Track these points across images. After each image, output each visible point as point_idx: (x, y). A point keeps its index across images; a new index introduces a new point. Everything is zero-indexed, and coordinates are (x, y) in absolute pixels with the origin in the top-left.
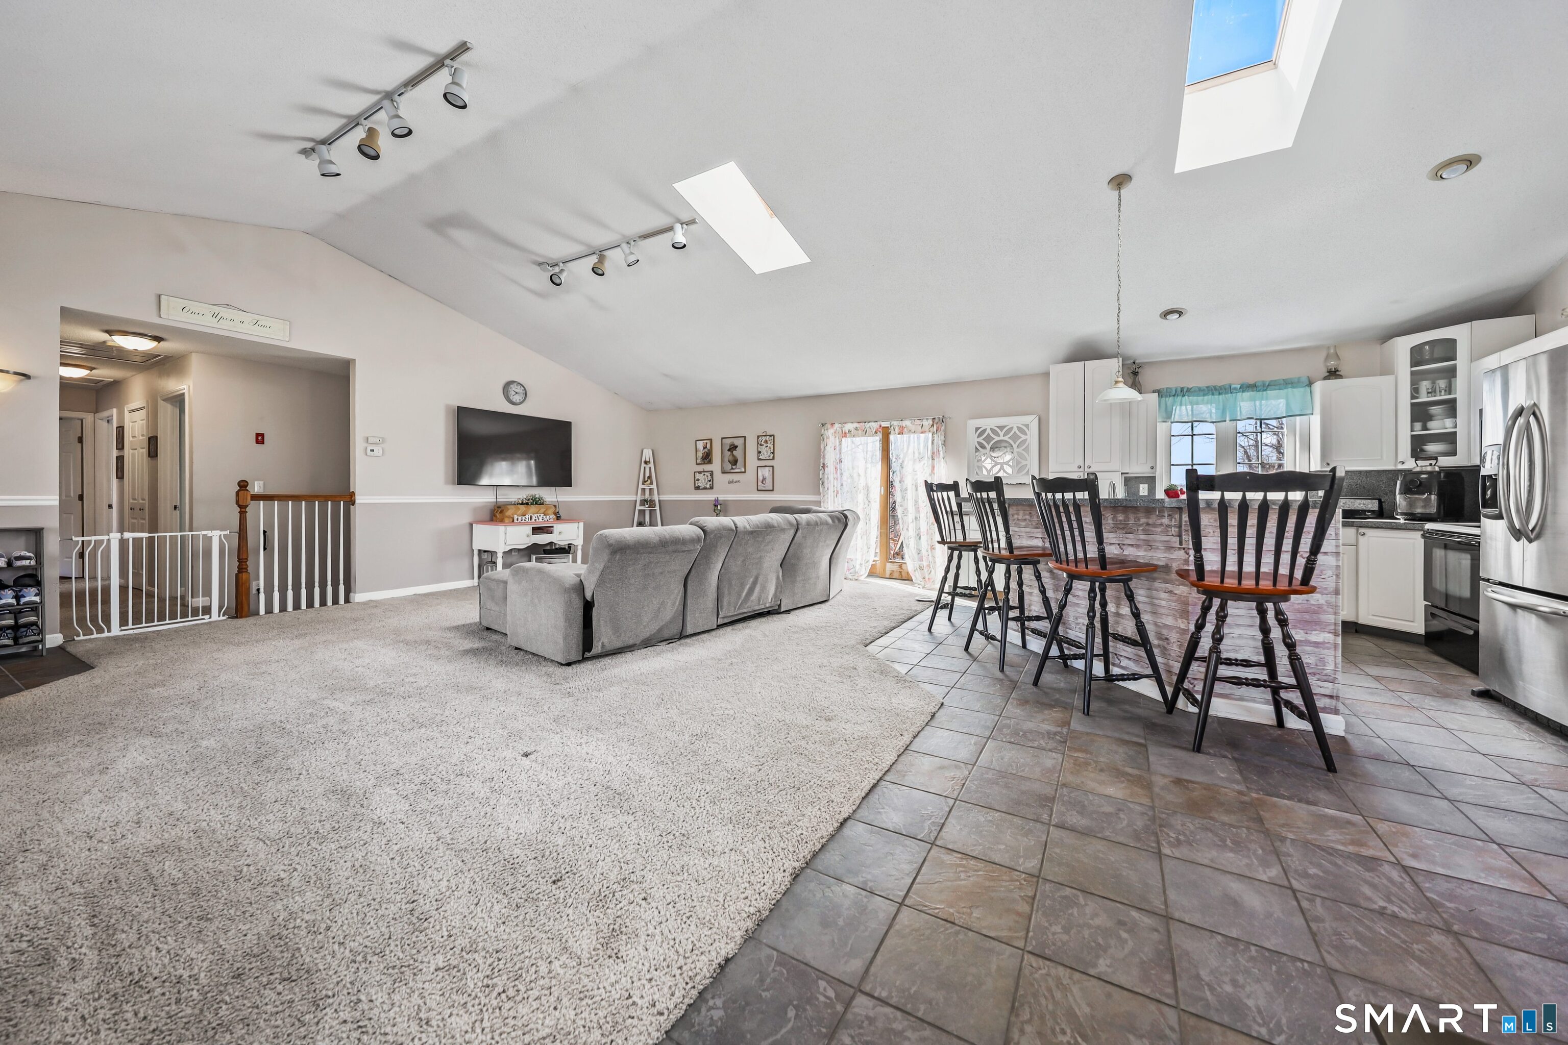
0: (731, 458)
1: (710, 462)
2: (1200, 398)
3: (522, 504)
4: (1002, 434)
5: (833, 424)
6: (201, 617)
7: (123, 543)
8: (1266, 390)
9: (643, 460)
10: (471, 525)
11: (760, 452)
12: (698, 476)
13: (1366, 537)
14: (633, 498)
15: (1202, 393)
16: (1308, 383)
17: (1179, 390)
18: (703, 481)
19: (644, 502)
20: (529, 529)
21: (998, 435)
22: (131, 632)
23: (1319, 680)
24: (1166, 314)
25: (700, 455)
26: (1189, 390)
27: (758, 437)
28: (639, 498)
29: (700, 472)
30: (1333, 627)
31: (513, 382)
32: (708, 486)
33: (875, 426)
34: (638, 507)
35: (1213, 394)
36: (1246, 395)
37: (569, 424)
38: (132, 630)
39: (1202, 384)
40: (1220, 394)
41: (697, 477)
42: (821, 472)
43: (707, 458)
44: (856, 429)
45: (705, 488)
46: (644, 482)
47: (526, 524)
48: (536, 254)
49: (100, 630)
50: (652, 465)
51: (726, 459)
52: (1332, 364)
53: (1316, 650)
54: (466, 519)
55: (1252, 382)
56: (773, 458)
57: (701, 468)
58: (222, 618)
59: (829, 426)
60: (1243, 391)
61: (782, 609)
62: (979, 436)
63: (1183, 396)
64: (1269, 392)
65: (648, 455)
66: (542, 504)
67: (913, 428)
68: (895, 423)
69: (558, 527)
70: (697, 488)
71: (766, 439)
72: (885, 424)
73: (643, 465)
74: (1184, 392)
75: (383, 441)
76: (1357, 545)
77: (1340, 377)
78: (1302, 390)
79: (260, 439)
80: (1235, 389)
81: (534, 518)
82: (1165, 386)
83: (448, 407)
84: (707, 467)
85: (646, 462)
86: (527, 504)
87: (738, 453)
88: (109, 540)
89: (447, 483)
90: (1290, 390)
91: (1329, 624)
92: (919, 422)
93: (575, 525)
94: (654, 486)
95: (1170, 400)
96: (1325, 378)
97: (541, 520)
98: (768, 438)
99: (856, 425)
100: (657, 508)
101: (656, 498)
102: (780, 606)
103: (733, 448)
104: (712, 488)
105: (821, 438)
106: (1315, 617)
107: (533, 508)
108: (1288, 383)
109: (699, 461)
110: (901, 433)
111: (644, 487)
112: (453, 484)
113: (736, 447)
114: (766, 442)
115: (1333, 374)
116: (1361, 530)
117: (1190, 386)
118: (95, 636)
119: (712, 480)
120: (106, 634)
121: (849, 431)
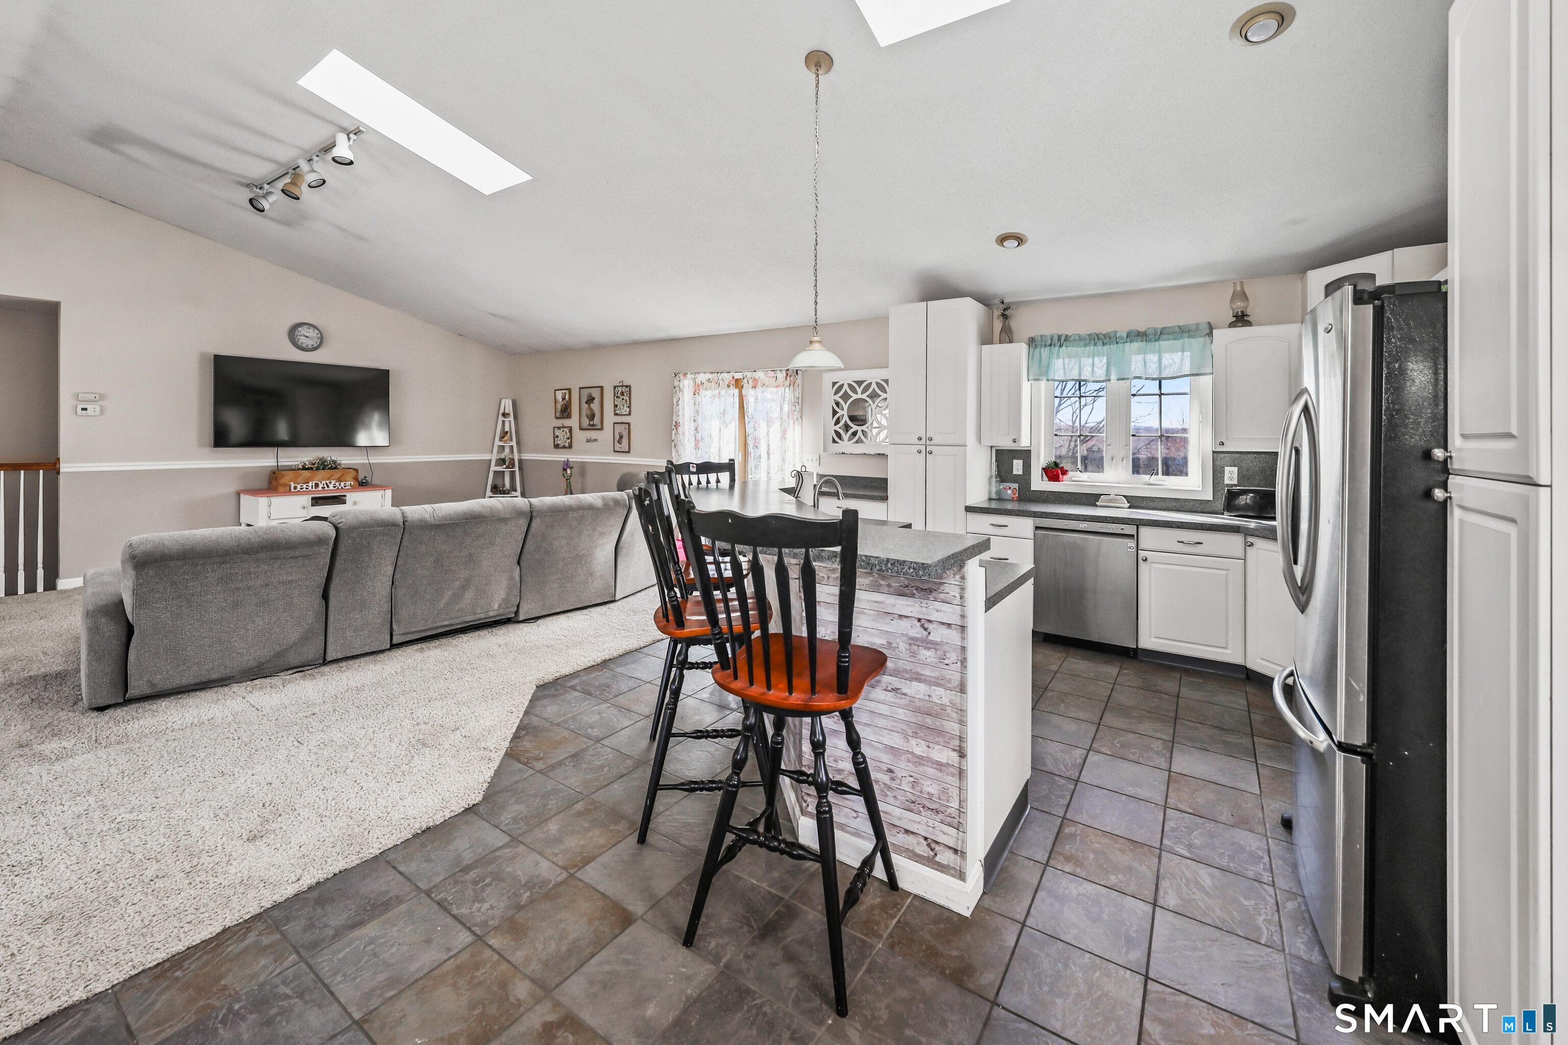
0: (589, 412)
1: (569, 416)
2: (1080, 350)
3: (304, 468)
4: (859, 390)
5: (685, 374)
8: (1158, 340)
9: (502, 411)
10: (238, 494)
11: (616, 406)
12: (557, 432)
13: (1254, 548)
14: (487, 457)
15: (1082, 343)
16: (1208, 331)
17: (1056, 338)
18: (562, 435)
19: (501, 462)
20: (306, 500)
21: (856, 392)
23: (942, 822)
24: (1002, 239)
25: (559, 407)
26: (1067, 338)
27: (615, 387)
28: (494, 457)
29: (559, 428)
30: (957, 743)
31: (301, 325)
32: (567, 445)
33: (727, 377)
34: (493, 468)
35: (1095, 344)
36: (1136, 345)
37: (386, 373)
39: (1084, 331)
40: (1104, 344)
41: (557, 434)
42: (674, 432)
43: (565, 412)
44: (709, 380)
45: (564, 447)
46: (501, 438)
47: (307, 492)
48: (234, 174)
50: (512, 418)
51: (584, 413)
52: (1240, 305)
53: (940, 775)
54: (229, 488)
55: (1142, 329)
56: (630, 414)
57: (560, 423)
59: (681, 376)
60: (1131, 342)
61: (521, 618)
62: (836, 393)
63: (1061, 346)
64: (1161, 342)
65: (507, 405)
66: (336, 468)
67: (766, 381)
68: (749, 374)
69: (351, 497)
70: (557, 446)
71: (624, 392)
72: (738, 376)
73: (501, 418)
74: (1062, 341)
75: (102, 397)
76: (1245, 560)
77: (1249, 324)
78: (1201, 340)
80: (1121, 338)
81: (321, 486)
82: (1040, 333)
83: (203, 356)
84: (567, 422)
85: (504, 415)
86: (312, 469)
87: (595, 406)
89: (201, 445)
90: (1186, 340)
91: (952, 737)
92: (772, 374)
93: (378, 493)
94: (514, 443)
95: (1045, 352)
96: (1232, 325)
97: (331, 487)
98: (624, 389)
99: (708, 376)
100: (516, 469)
101: (516, 457)
102: (517, 613)
103: (591, 400)
104: (570, 446)
105: (674, 389)
106: (938, 723)
107: (322, 473)
108: (1184, 332)
109: (558, 415)
110: (754, 387)
111: (502, 444)
112: (210, 446)
113: (594, 399)
114: (622, 394)
115: (1241, 319)
116: (1250, 539)
117: (1069, 334)
119: (571, 438)
121: (702, 384)
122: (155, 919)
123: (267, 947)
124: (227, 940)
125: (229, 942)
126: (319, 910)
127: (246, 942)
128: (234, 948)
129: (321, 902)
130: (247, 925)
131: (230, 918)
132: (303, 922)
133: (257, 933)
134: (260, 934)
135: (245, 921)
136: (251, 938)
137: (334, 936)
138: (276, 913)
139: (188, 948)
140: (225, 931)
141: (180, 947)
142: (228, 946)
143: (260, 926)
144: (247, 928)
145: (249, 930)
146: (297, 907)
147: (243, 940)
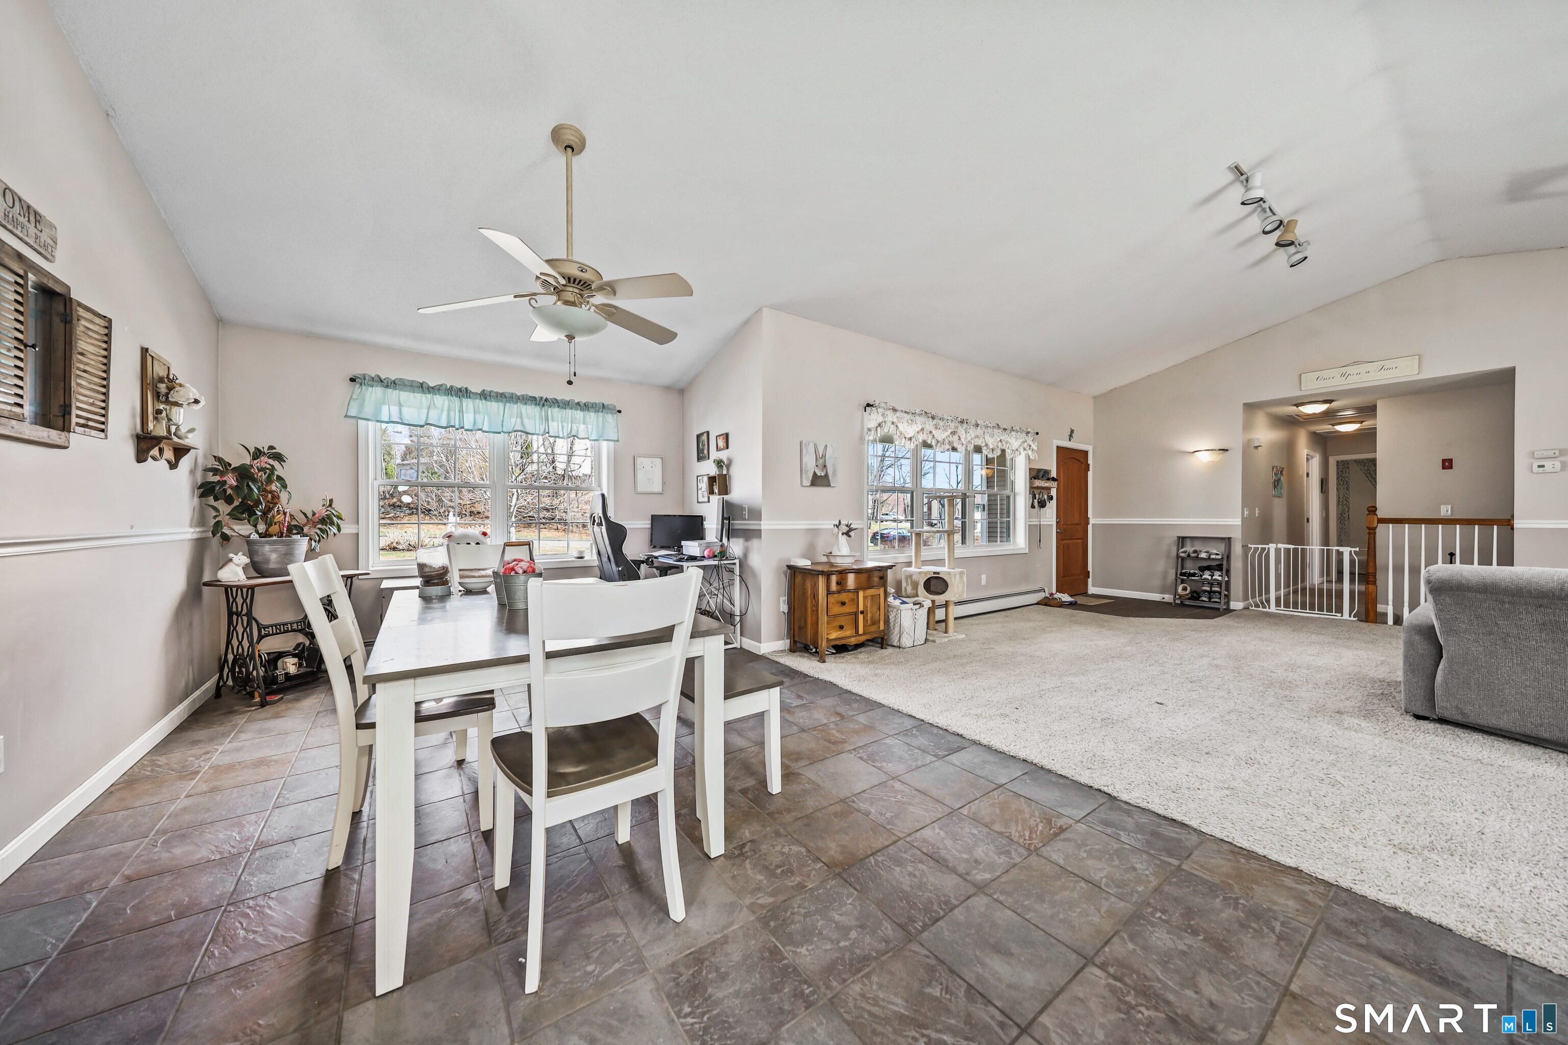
6: (1334, 614)
7: (1278, 551)
22: (1283, 612)
38: (1282, 611)
49: (1264, 607)
58: (1352, 618)
79: (1447, 464)
88: (1269, 548)
118: (1261, 609)
120: (1267, 610)
122: (1271, 829)
123: (1307, 901)
124: (1291, 875)
125: (1291, 877)
126: (1377, 925)
127: (1298, 886)
128: (1288, 881)
129: (1386, 922)
130: (1314, 881)
131: (1307, 866)
132: (1353, 916)
133: (1313, 889)
134: (1313, 892)
135: (1316, 877)
136: (1307, 888)
137: (1362, 946)
138: (1344, 894)
139: (1264, 856)
140: (1296, 869)
141: (1261, 851)
142: (1285, 877)
143: (1321, 889)
144: (1311, 882)
145: (1311, 883)
146: (1365, 907)
147: (1300, 884)
